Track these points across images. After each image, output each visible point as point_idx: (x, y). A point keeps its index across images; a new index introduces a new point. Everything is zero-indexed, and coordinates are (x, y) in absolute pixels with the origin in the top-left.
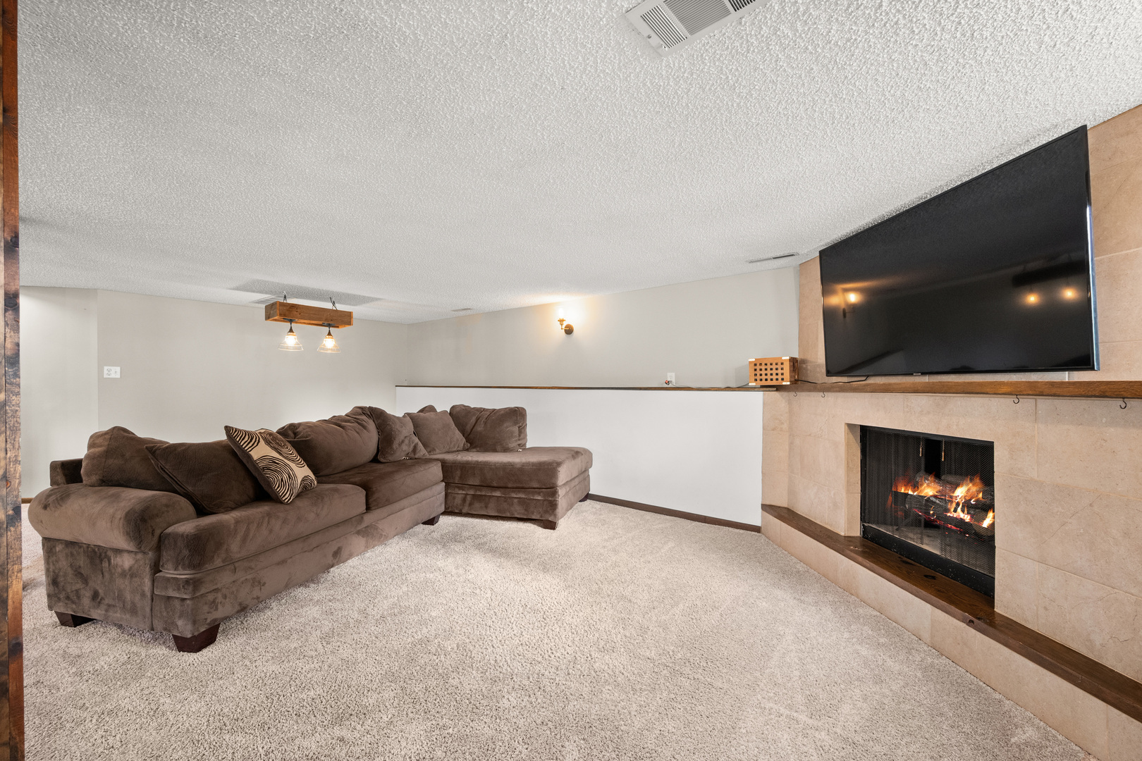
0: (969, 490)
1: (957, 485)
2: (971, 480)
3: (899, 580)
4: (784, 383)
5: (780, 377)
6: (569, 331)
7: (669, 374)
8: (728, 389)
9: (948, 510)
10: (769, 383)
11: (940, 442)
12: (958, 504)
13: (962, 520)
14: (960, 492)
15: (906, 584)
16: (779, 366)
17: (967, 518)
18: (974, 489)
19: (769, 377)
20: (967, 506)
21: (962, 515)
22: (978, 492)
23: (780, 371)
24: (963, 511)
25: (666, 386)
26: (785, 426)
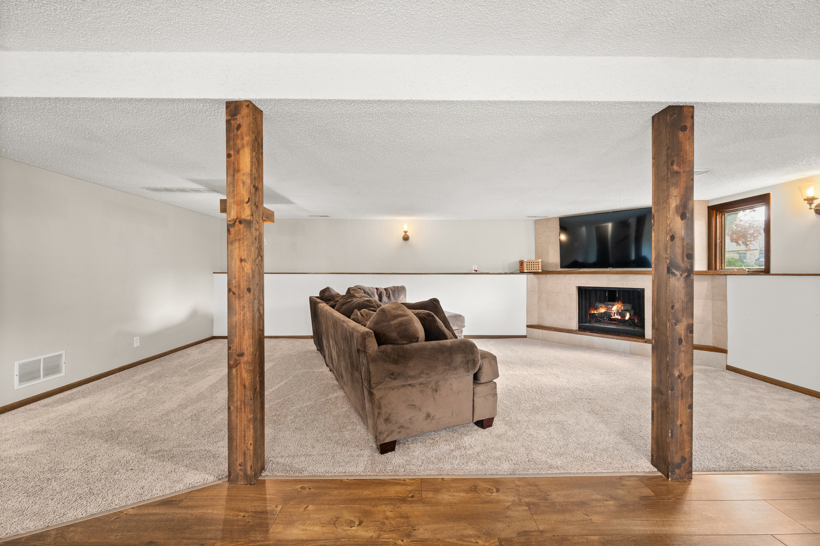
0: (618, 307)
1: (613, 305)
2: (618, 303)
3: (615, 337)
4: (539, 271)
5: (537, 268)
6: (406, 238)
7: (473, 266)
8: (506, 274)
9: (612, 316)
10: (530, 271)
11: (615, 291)
12: (615, 313)
13: (618, 319)
14: (615, 308)
15: (619, 337)
16: (537, 263)
17: (619, 318)
18: (620, 306)
19: (530, 268)
20: (619, 313)
21: (617, 317)
22: (621, 306)
23: (537, 266)
24: (617, 315)
25: (475, 272)
26: (536, 289)
